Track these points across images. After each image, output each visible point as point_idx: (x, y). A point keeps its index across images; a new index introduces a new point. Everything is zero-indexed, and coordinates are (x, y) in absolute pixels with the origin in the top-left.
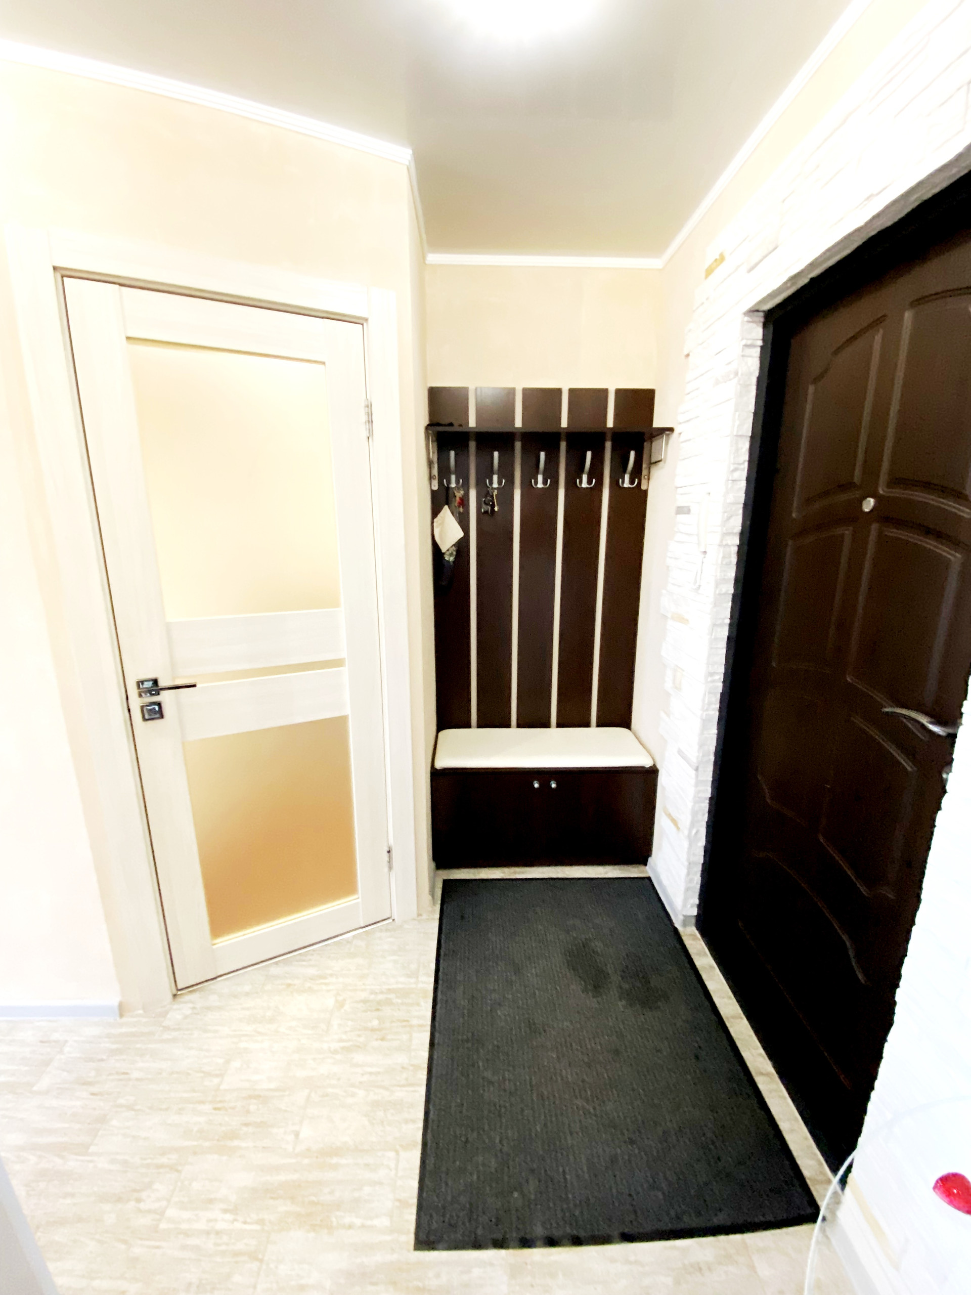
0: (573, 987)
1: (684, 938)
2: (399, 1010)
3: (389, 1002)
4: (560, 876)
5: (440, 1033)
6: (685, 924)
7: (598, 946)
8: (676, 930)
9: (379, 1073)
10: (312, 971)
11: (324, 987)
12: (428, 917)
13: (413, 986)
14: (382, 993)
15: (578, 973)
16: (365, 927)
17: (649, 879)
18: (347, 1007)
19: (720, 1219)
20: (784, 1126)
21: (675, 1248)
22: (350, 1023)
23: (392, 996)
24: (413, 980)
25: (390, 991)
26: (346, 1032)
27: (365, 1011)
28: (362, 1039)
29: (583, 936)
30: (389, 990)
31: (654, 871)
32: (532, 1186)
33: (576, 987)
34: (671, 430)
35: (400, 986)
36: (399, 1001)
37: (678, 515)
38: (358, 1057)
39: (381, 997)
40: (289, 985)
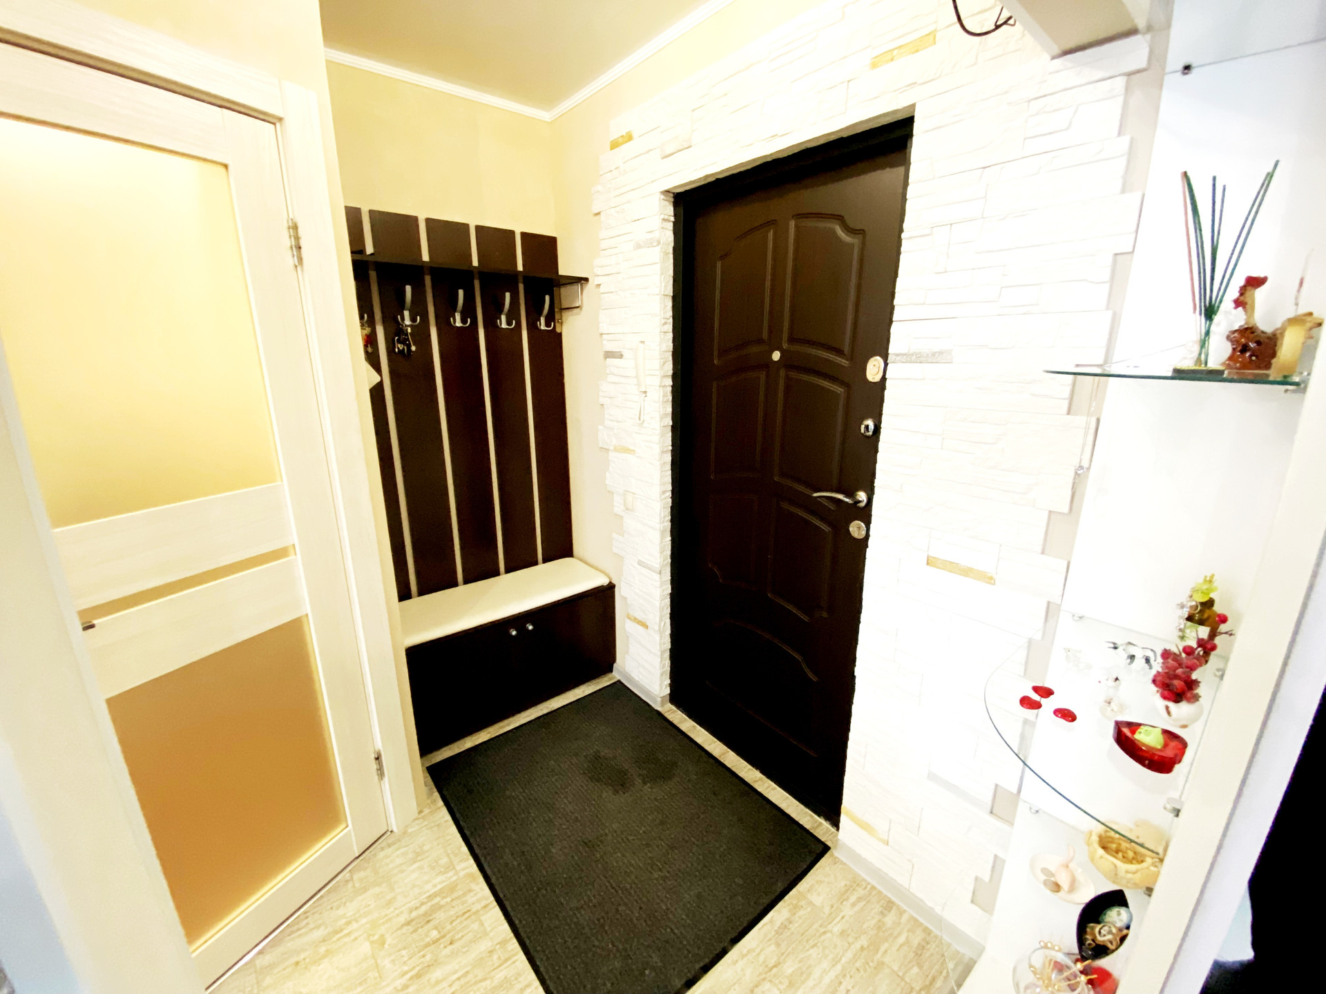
0: (604, 795)
1: (666, 715)
2: (453, 907)
3: (437, 908)
4: (545, 711)
5: (507, 900)
6: (663, 705)
7: (605, 752)
8: (659, 713)
9: (467, 972)
10: (320, 933)
11: (346, 940)
12: (429, 810)
13: (454, 878)
14: (423, 904)
15: (602, 781)
16: (359, 856)
17: (619, 681)
18: (389, 940)
19: (780, 887)
20: (783, 806)
21: (765, 925)
22: (404, 952)
23: (437, 900)
24: (451, 874)
25: (430, 898)
26: (405, 963)
27: (415, 931)
28: (428, 957)
29: (592, 751)
30: (430, 896)
31: (620, 673)
32: (656, 959)
33: (607, 793)
34: (586, 280)
35: (439, 887)
36: (449, 899)
37: (608, 359)
38: (437, 974)
39: (424, 908)
40: (297, 963)
